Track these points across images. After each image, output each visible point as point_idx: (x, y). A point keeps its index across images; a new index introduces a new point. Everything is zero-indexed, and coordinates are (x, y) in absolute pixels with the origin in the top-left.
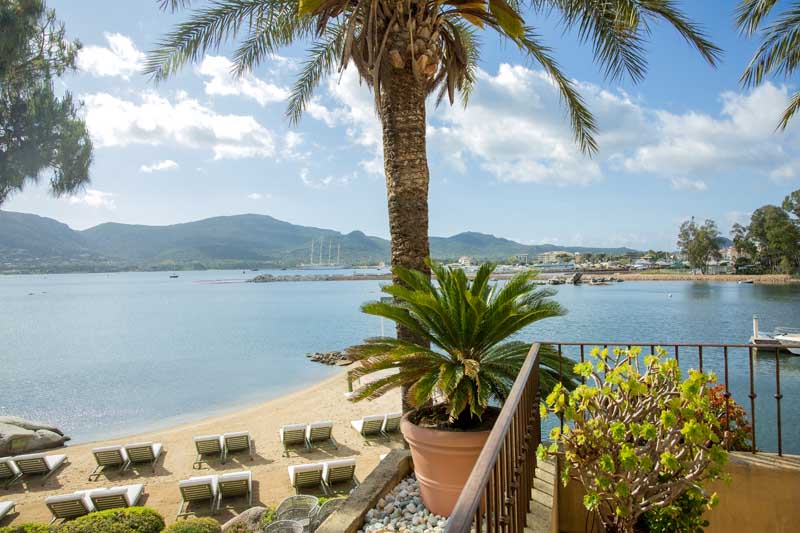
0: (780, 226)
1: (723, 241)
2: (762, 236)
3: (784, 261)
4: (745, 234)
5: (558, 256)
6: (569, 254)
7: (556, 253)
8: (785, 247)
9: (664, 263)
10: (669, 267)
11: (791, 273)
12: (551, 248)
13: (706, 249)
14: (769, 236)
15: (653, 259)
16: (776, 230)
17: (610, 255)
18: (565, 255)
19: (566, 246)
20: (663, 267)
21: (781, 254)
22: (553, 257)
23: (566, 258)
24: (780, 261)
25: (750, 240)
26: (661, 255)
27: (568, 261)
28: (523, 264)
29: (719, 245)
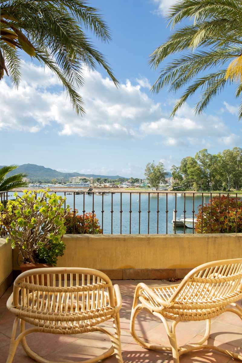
0: (193, 167)
1: (167, 174)
2: (185, 171)
3: (195, 185)
4: (178, 170)
5: (81, 179)
6: (87, 178)
7: (79, 177)
8: (195, 178)
9: (138, 185)
10: (140, 187)
11: (198, 191)
12: (76, 175)
13: (159, 177)
14: (188, 172)
15: (133, 182)
16: (192, 169)
17: (110, 180)
18: (85, 179)
19: (86, 174)
20: (137, 186)
21: (194, 181)
22: (77, 180)
23: (85, 180)
24: (193, 184)
25: (180, 173)
26: (137, 180)
27: (86, 182)
28: (60, 183)
29: (165, 176)
